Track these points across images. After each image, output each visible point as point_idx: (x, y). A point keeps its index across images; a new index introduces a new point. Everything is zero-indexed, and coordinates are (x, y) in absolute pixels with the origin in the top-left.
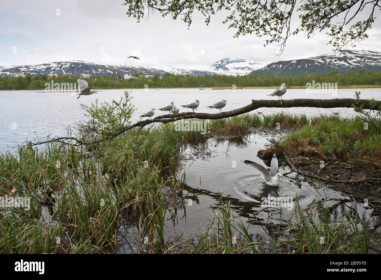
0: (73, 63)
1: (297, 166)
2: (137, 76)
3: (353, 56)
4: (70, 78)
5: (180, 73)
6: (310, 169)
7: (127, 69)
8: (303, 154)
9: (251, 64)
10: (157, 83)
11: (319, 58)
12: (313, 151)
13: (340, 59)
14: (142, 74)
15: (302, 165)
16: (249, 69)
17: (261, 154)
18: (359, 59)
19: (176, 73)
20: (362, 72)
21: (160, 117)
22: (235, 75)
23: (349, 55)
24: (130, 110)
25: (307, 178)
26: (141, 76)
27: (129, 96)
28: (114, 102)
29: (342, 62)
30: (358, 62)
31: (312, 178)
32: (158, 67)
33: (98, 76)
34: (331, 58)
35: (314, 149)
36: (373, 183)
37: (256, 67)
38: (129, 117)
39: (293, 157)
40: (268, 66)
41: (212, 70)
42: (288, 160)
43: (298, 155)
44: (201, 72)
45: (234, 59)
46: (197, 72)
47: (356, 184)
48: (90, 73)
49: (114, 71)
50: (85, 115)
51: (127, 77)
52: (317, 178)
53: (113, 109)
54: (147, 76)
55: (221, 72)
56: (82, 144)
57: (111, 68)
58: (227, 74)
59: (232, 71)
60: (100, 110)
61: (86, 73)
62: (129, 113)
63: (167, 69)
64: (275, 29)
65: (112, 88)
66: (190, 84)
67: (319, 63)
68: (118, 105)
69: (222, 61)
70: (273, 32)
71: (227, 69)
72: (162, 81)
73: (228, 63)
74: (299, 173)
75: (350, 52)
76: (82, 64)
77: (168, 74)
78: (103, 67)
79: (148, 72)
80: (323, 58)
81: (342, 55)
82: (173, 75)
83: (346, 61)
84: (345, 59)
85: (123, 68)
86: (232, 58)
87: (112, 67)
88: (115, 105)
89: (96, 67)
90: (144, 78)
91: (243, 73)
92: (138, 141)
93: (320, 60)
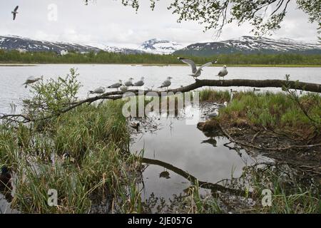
0: (8, 38)
1: (233, 136)
2: (73, 52)
3: (252, 41)
4: (6, 52)
5: (113, 50)
6: (244, 139)
7: (64, 45)
8: (235, 125)
9: (174, 45)
10: (92, 59)
11: (227, 41)
12: (244, 123)
13: (243, 43)
14: (78, 50)
15: (237, 135)
16: (173, 49)
17: (201, 126)
18: (257, 44)
19: (109, 50)
20: (259, 54)
21: (108, 94)
22: (161, 54)
23: (250, 40)
24: (77, 87)
25: (244, 147)
26: (77, 52)
27: (76, 73)
28: (60, 78)
29: (245, 46)
30: (256, 46)
31: (248, 147)
32: (93, 45)
33: (35, 51)
34: (236, 42)
35: (244, 121)
36: (296, 150)
37: (179, 48)
38: (75, 93)
39: (227, 128)
40: (188, 47)
41: (141, 49)
42: (224, 131)
43: (232, 126)
44: (132, 51)
45: (160, 40)
46: (128, 50)
47: (284, 151)
48: (26, 48)
49: (51, 46)
50: (31, 91)
51: (63, 53)
52: (251, 147)
53: (59, 85)
54: (82, 53)
55: (149, 50)
56: (30, 121)
57: (47, 44)
58: (155, 52)
59: (158, 50)
60: (46, 86)
61: (22, 48)
62: (75, 89)
63: (102, 47)
64: (213, 17)
65: (49, 63)
66: (123, 61)
67: (228, 45)
68: (64, 81)
69: (150, 41)
70: (211, 20)
71: (154, 48)
72: (97, 57)
73: (155, 43)
74: (237, 143)
75: (250, 38)
76: (17, 39)
77: (102, 51)
78: (39, 43)
79: (84, 49)
80: (230, 41)
81: (245, 40)
82: (107, 52)
83: (247, 45)
84: (247, 43)
85: (59, 45)
86: (158, 40)
87: (49, 43)
88: (61, 82)
89: (32, 43)
90: (80, 54)
91: (168, 52)
92: (90, 117)
93: (228, 44)
